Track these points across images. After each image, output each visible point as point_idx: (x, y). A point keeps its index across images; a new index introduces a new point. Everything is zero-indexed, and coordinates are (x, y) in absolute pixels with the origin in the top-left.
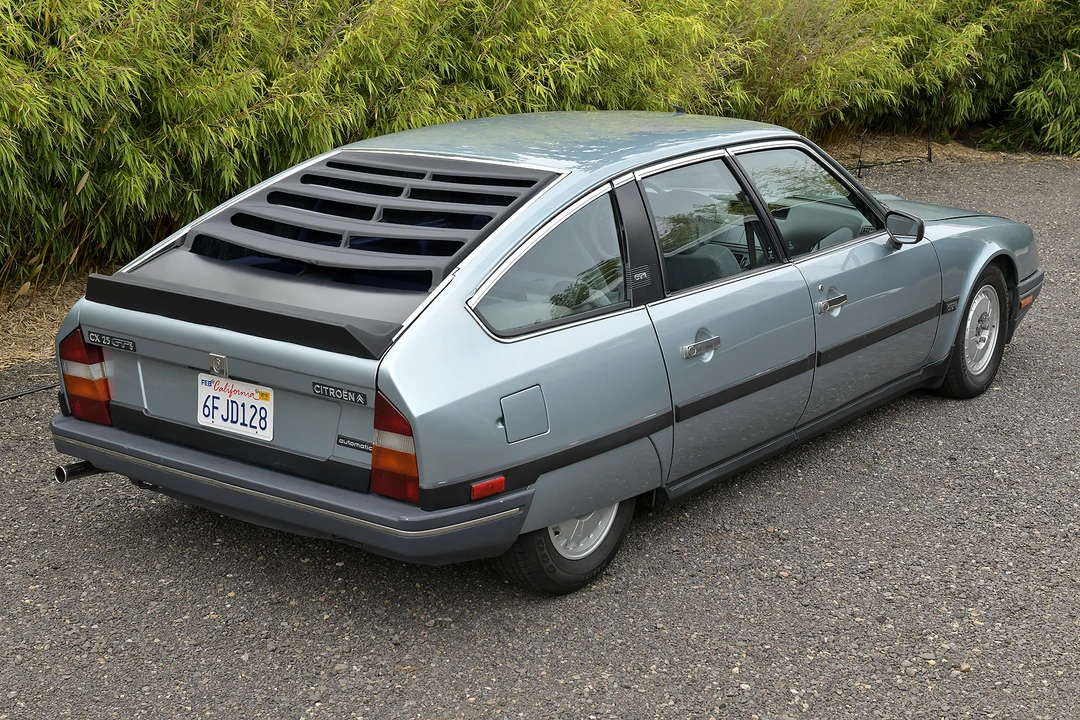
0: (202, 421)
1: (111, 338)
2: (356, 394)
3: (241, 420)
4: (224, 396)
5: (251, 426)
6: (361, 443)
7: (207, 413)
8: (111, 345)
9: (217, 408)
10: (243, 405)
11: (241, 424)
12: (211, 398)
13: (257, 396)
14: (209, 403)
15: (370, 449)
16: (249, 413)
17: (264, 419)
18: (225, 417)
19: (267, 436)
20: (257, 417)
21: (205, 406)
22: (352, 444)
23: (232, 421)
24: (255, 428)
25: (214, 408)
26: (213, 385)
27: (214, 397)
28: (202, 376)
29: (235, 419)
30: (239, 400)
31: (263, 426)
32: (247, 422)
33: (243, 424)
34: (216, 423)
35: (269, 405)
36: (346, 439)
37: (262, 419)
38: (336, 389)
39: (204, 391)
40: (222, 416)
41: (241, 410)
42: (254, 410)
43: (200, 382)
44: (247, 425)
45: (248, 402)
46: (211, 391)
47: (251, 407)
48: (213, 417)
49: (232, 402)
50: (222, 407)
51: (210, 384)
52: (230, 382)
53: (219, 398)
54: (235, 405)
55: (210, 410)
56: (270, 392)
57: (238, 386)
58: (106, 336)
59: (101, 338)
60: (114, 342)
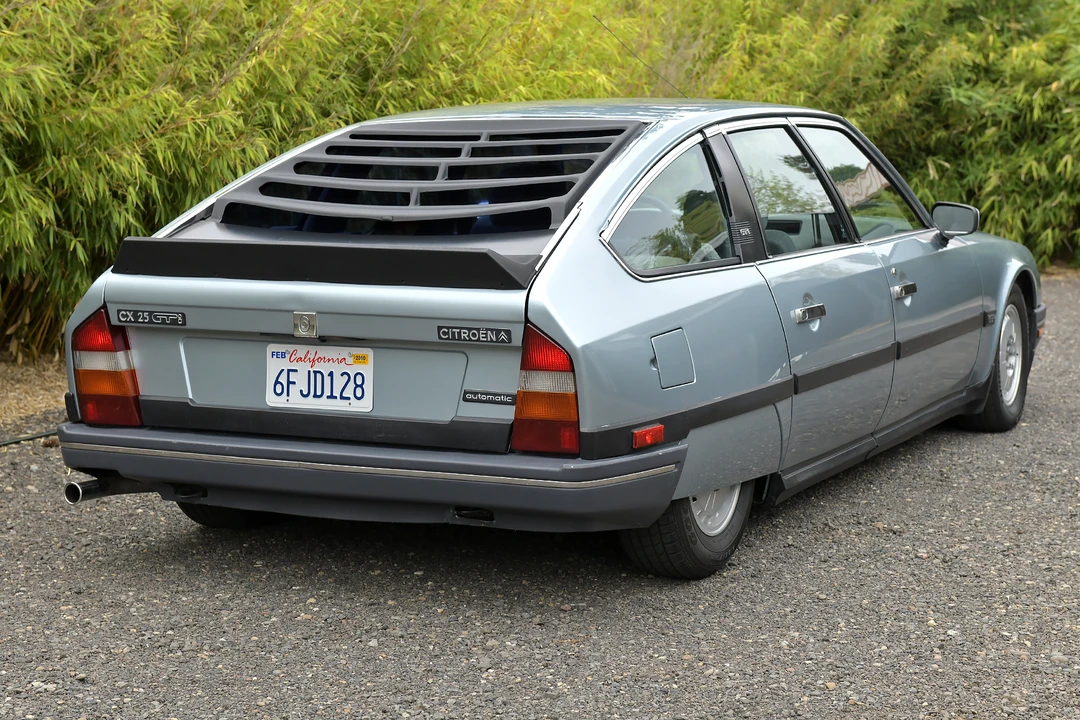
0: (273, 401)
1: (151, 313)
2: (498, 332)
3: (327, 392)
4: (303, 368)
5: (342, 398)
6: (495, 395)
7: (279, 391)
8: (151, 322)
9: (294, 383)
10: (331, 374)
11: (328, 397)
12: (285, 373)
13: (350, 360)
14: (283, 379)
15: (508, 399)
16: (339, 382)
17: (361, 386)
18: (305, 393)
19: (364, 406)
20: (351, 385)
21: (277, 383)
22: (484, 397)
23: (315, 396)
24: (349, 398)
25: (289, 383)
26: (288, 356)
27: (289, 371)
28: (272, 348)
29: (319, 393)
30: (324, 368)
31: (359, 394)
32: (337, 393)
33: (332, 397)
34: (295, 402)
35: (368, 370)
36: (475, 393)
37: (357, 386)
38: (470, 329)
39: (274, 367)
40: (301, 391)
41: (327, 380)
42: (346, 377)
43: (269, 355)
44: (336, 398)
45: (338, 369)
46: (285, 364)
47: (342, 375)
48: (288, 395)
49: (315, 372)
50: (301, 381)
51: (283, 355)
52: (312, 349)
53: (296, 371)
54: (319, 376)
55: (284, 386)
56: (369, 353)
57: (323, 352)
58: (143, 312)
59: (136, 315)
60: (156, 318)
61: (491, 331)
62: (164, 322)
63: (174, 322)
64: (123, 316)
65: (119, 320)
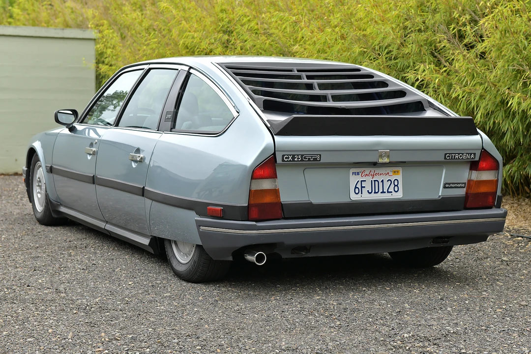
0: (354, 197)
1: (302, 155)
2: (471, 154)
3: (381, 190)
4: (369, 179)
5: (388, 192)
6: (458, 184)
7: (357, 192)
8: (302, 160)
9: (364, 187)
10: (382, 181)
11: (381, 193)
12: (360, 182)
13: (391, 173)
14: (359, 186)
15: (463, 185)
16: (387, 185)
17: (397, 186)
18: (370, 191)
19: (399, 195)
20: (392, 186)
21: (356, 187)
22: (453, 186)
23: (375, 193)
24: (391, 192)
25: (362, 187)
26: (360, 174)
27: (361, 181)
28: (352, 171)
29: (377, 191)
30: (379, 178)
31: (396, 190)
33: (383, 192)
34: (365, 196)
35: (399, 177)
36: (449, 184)
37: (395, 186)
38: (459, 154)
39: (354, 179)
40: (368, 191)
41: (381, 184)
42: (390, 182)
43: (351, 174)
44: (385, 192)
45: (386, 178)
46: (359, 178)
47: (388, 181)
48: (362, 193)
49: (375, 181)
50: (367, 185)
51: (358, 174)
52: (373, 170)
53: (365, 181)
54: (377, 183)
55: (359, 189)
56: (400, 169)
57: (378, 171)
58: (298, 155)
59: (293, 157)
60: (305, 158)
61: (468, 154)
62: (309, 160)
63: (315, 160)
64: (286, 158)
65: (283, 160)
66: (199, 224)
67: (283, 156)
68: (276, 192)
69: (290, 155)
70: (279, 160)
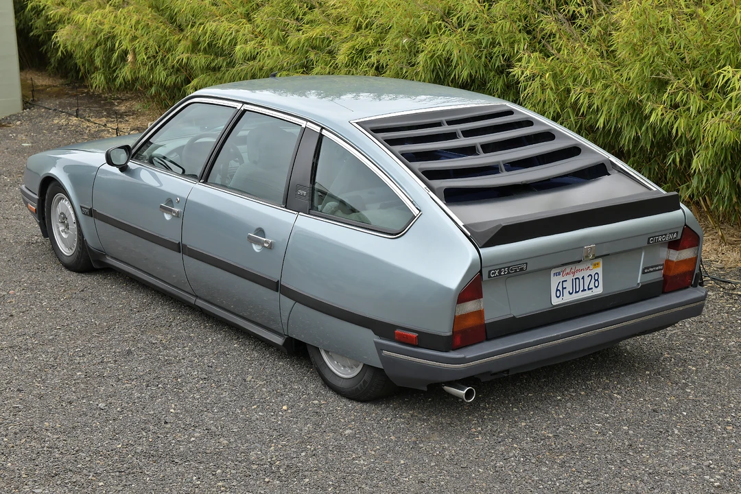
0: (556, 301)
1: (508, 267)
2: (674, 233)
3: (582, 289)
4: (569, 278)
5: (589, 289)
6: (656, 267)
7: (558, 295)
8: (508, 273)
9: (565, 288)
10: (583, 278)
11: (582, 291)
12: (561, 283)
13: (591, 267)
14: (560, 288)
15: (661, 267)
16: (587, 280)
17: (597, 280)
18: (571, 292)
19: (599, 291)
20: (593, 280)
21: (557, 290)
22: (652, 269)
23: (576, 292)
24: (592, 288)
25: (563, 288)
26: (561, 273)
27: (563, 282)
28: (553, 271)
29: (577, 290)
31: (597, 285)
33: (584, 290)
34: (567, 298)
35: (599, 270)
36: (648, 268)
37: (596, 280)
38: (662, 236)
39: (555, 281)
40: (569, 291)
41: (581, 281)
42: (590, 277)
43: (552, 276)
44: (586, 290)
45: (586, 274)
46: (560, 278)
47: (588, 276)
48: (563, 296)
49: (575, 279)
50: (568, 285)
51: (559, 274)
52: (574, 267)
53: (566, 281)
54: (577, 280)
55: (560, 292)
56: (600, 261)
57: (579, 267)
58: (504, 268)
59: (500, 272)
60: (512, 270)
61: (671, 233)
62: (516, 271)
63: (522, 269)
64: (492, 274)
65: (490, 277)
66: (380, 348)
67: (490, 272)
68: (480, 313)
69: (497, 270)
70: (485, 276)
